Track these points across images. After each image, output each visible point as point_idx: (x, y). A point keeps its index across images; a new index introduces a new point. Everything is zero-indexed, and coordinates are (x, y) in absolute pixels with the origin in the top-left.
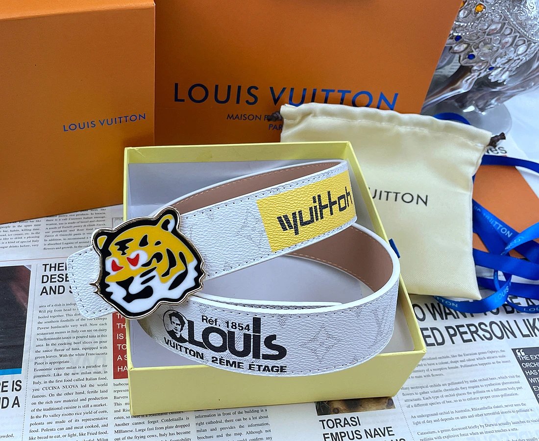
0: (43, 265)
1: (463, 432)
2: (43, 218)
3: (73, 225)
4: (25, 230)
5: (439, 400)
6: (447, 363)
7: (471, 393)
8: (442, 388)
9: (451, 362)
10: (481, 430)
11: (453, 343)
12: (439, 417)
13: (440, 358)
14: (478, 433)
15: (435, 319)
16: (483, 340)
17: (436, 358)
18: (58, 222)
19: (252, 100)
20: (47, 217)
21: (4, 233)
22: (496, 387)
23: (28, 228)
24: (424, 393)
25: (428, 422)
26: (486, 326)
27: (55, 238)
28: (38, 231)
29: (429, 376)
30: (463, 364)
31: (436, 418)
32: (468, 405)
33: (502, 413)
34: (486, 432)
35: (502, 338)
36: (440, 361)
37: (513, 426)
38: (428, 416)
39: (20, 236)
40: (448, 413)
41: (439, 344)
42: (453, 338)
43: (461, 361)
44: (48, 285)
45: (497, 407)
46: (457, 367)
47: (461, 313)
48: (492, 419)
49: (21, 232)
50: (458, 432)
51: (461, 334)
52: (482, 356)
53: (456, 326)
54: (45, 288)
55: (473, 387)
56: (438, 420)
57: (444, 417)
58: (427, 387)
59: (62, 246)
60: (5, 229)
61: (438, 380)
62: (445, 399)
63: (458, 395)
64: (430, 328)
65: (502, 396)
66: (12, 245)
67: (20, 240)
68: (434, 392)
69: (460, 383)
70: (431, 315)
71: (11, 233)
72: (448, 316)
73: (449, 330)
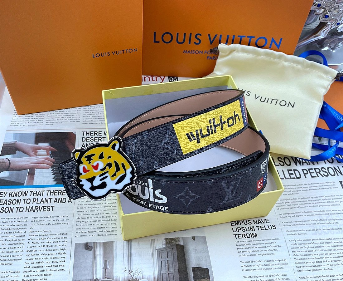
0: (82, 132)
1: (307, 223)
3: (98, 111)
4: (72, 113)
5: (295, 206)
6: (301, 188)
7: (314, 203)
8: (298, 200)
9: (304, 187)
10: (318, 222)
11: (306, 178)
12: (295, 215)
13: (298, 185)
14: (316, 224)
15: (296, 165)
16: (323, 176)
17: (295, 185)
18: (90, 109)
19: (198, 42)
20: (84, 106)
21: (61, 115)
22: (328, 201)
23: (74, 112)
24: (287, 203)
25: (289, 217)
26: (325, 169)
27: (88, 118)
28: (79, 114)
29: (291, 194)
30: (310, 188)
31: (293, 215)
32: (312, 209)
33: (331, 214)
34: (320, 224)
35: (334, 175)
36: (298, 187)
37: (336, 221)
38: (289, 214)
39: (70, 116)
40: (300, 213)
41: (297, 178)
42: (306, 175)
43: (309, 187)
44: (85, 143)
45: (328, 211)
46: (307, 190)
47: (311, 162)
48: (325, 217)
49: (70, 114)
50: (305, 223)
51: (311, 173)
52: (321, 185)
53: (308, 169)
54: (83, 144)
55: (315, 200)
56: (294, 216)
57: (298, 214)
58: (289, 200)
59: (92, 122)
60: (62, 112)
61: (296, 196)
62: (299, 206)
63: (306, 204)
64: (293, 170)
65: (331, 205)
66: (66, 121)
67: (70, 118)
68: (293, 202)
69: (308, 198)
70: (294, 163)
71: (65, 115)
72: (304, 164)
73: (304, 171)
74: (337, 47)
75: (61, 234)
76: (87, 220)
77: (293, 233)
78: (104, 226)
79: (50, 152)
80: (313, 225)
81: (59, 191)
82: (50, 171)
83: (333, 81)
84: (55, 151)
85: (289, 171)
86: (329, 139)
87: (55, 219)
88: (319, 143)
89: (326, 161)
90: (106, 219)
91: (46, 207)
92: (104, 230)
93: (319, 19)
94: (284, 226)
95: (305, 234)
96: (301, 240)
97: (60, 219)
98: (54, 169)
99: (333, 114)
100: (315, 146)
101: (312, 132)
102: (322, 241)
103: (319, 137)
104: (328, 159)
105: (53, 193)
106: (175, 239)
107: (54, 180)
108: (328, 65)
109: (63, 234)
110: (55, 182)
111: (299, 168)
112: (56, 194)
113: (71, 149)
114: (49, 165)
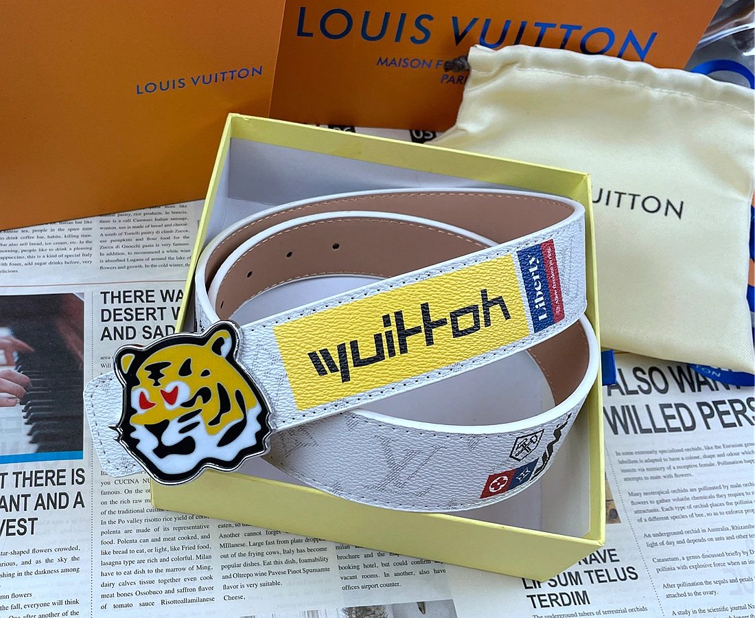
0: (102, 293)
1: (717, 560)
2: (95, 218)
3: (140, 230)
4: (70, 236)
5: (684, 512)
6: (698, 457)
7: (731, 504)
8: (689, 495)
9: (705, 457)
10: (744, 558)
11: (708, 428)
12: (685, 537)
13: (688, 450)
14: (738, 563)
15: (683, 390)
16: (752, 423)
17: (681, 450)
18: (117, 225)
19: (421, 36)
20: (101, 215)
21: (39, 241)
23: (73, 233)
24: (662, 501)
25: (668, 543)
27: (115, 250)
28: (89, 239)
29: (670, 476)
30: (721, 459)
31: (680, 538)
32: (727, 521)
34: (750, 562)
36: (688, 454)
38: (668, 535)
39: (63, 246)
40: (698, 531)
41: (687, 429)
42: (708, 420)
43: (718, 456)
44: (111, 325)
46: (713, 465)
47: (720, 381)
49: (63, 240)
50: (710, 561)
51: (721, 414)
52: (749, 449)
53: (713, 402)
54: (106, 329)
55: (735, 495)
56: (683, 542)
57: (692, 536)
58: (667, 492)
59: (127, 264)
61: (682, 483)
62: (693, 511)
63: (712, 505)
64: (675, 404)
66: (53, 260)
67: (64, 253)
68: (678, 500)
69: (716, 488)
70: (676, 385)
71: (49, 241)
72: (702, 387)
73: (703, 407)
75: (60, 603)
76: (128, 557)
77: (682, 590)
78: (176, 575)
79: (15, 354)
80: (731, 566)
81: (47, 472)
82: (18, 412)
84: (29, 350)
85: (665, 410)
87: (42, 557)
90: (182, 553)
91: (15, 524)
92: (178, 586)
95: (711, 593)
96: (704, 611)
97: (55, 556)
98: (29, 405)
105: (30, 479)
106: (373, 609)
107: (30, 438)
109: (68, 602)
110: (35, 447)
111: (691, 398)
112: (39, 481)
113: (73, 345)
114: (14, 396)
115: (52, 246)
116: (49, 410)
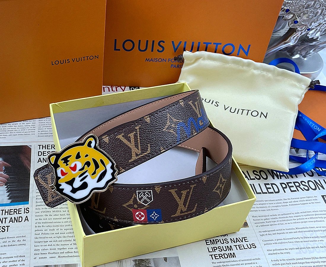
0: (38, 145)
1: (290, 241)
2: (37, 119)
4: (27, 126)
5: (275, 223)
6: (281, 203)
7: (295, 220)
8: (278, 217)
9: (284, 203)
10: (302, 240)
11: (285, 192)
12: (276, 232)
13: (277, 200)
14: (299, 242)
15: (274, 179)
16: (303, 190)
17: (274, 200)
18: (45, 122)
19: (161, 49)
20: (39, 118)
21: (15, 127)
22: (311, 216)
23: (28, 124)
24: (266, 219)
25: (269, 234)
26: (305, 183)
27: (44, 130)
28: (34, 126)
29: (270, 210)
30: (291, 204)
31: (274, 232)
32: (294, 226)
33: (314, 231)
34: (304, 241)
35: (315, 189)
36: (277, 202)
37: (321, 239)
39: (24, 129)
40: (282, 230)
41: (276, 193)
42: (285, 189)
43: (289, 202)
44: (42, 157)
45: (311, 228)
46: (287, 205)
47: (289, 175)
48: (308, 234)
49: (24, 127)
50: (287, 241)
51: (290, 187)
52: (302, 199)
53: (287, 183)
54: (40, 158)
55: (297, 216)
56: (275, 234)
57: (279, 232)
58: (268, 216)
59: (49, 135)
60: (15, 125)
61: (275, 212)
62: (279, 222)
63: (287, 220)
64: (271, 184)
65: (315, 222)
66: (19, 133)
67: (25, 131)
68: (273, 218)
69: (289, 214)
70: (271, 177)
71: (19, 127)
73: (282, 185)
74: (309, 55)
75: (17, 257)
76: (46, 240)
77: (275, 252)
78: (65, 247)
79: (3, 167)
80: (296, 243)
81: (14, 209)
82: (4, 188)
83: (307, 89)
84: (9, 166)
85: (266, 185)
86: (308, 151)
87: (11, 240)
88: (297, 155)
89: (305, 173)
90: (68, 239)
91: (1, 228)
92: (65, 251)
93: (288, 25)
94: (265, 245)
95: (288, 253)
96: (285, 260)
97: (16, 239)
98: (8, 186)
99: (310, 124)
100: (292, 159)
101: (288, 143)
102: (308, 261)
103: (296, 149)
104: (307, 172)
105: (8, 212)
106: (145, 260)
107: (8, 198)
108: (300, 73)
109: (20, 256)
110: (10, 201)
111: (277, 181)
112: (11, 213)
113: (27, 164)
114: (2, 182)
115: (20, 129)
116: (16, 187)
